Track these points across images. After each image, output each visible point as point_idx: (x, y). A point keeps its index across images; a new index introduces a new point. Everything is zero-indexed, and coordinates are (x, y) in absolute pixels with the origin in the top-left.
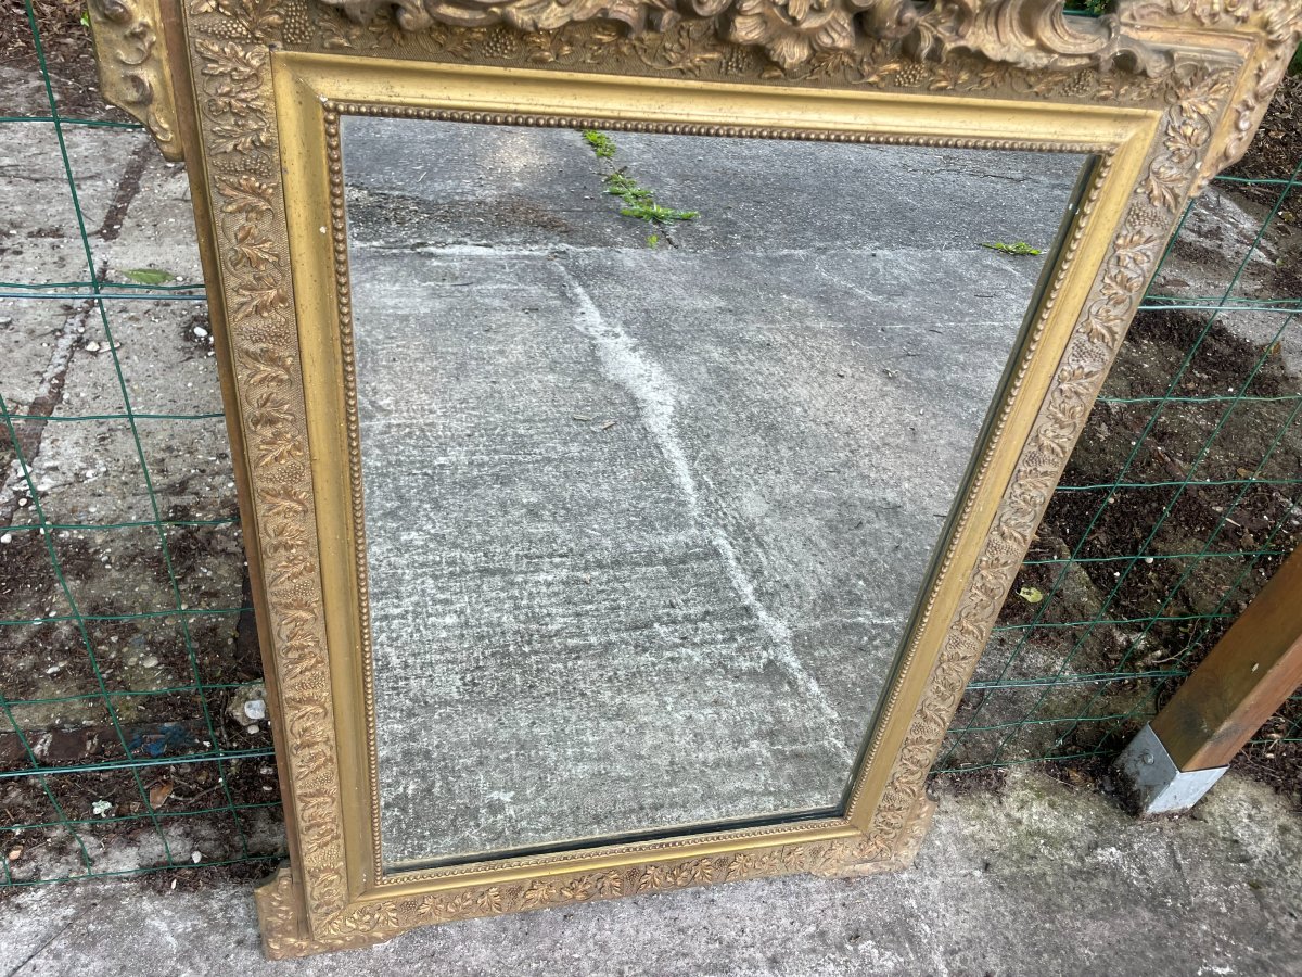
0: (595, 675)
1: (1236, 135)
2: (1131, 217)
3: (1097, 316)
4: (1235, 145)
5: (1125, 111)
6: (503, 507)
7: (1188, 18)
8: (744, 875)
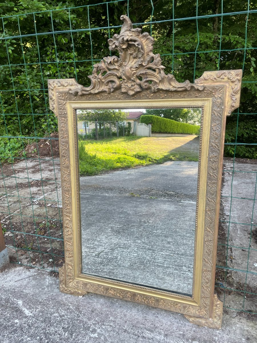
0: (161, 271)
1: (233, 101)
2: (213, 120)
3: (213, 142)
4: (234, 103)
5: (203, 99)
6: (162, 241)
7: (210, 80)
8: (163, 307)
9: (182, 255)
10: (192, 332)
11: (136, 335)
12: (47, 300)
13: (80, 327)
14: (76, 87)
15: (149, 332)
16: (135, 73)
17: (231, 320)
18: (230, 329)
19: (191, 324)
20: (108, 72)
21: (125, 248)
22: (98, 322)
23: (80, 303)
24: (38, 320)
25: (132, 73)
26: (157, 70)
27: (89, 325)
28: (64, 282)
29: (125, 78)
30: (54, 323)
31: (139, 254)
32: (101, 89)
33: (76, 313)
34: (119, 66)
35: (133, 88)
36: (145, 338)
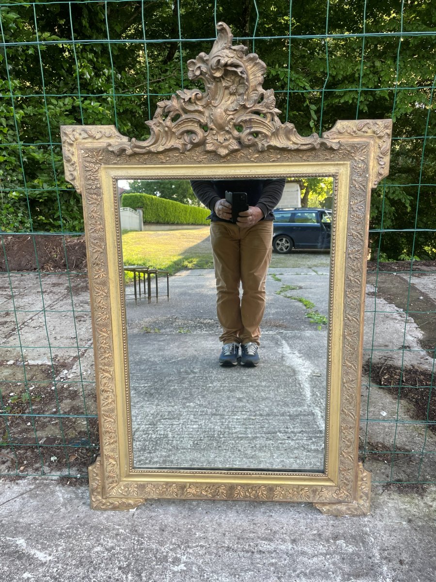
0: (246, 445)
1: (380, 166)
2: (352, 195)
3: (353, 229)
4: (382, 170)
5: (336, 162)
6: (228, 398)
7: (346, 134)
8: (281, 498)
9: (268, 415)
10: (331, 528)
11: (247, 552)
12: (72, 528)
13: (149, 561)
14: (119, 140)
15: (266, 543)
16: (232, 119)
17: (378, 499)
18: (382, 512)
19: (324, 516)
20: (184, 116)
21: (174, 418)
22: (178, 545)
23: (134, 521)
24: (67, 564)
25: (228, 119)
26: (269, 115)
27: (165, 554)
28: (99, 490)
29: (214, 127)
30: (100, 563)
31: (201, 425)
32: (169, 145)
33: (134, 539)
34: (204, 107)
35: (226, 143)
36: (264, 552)
